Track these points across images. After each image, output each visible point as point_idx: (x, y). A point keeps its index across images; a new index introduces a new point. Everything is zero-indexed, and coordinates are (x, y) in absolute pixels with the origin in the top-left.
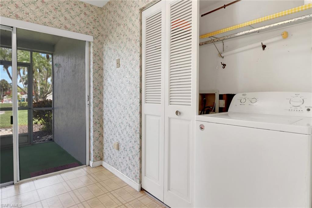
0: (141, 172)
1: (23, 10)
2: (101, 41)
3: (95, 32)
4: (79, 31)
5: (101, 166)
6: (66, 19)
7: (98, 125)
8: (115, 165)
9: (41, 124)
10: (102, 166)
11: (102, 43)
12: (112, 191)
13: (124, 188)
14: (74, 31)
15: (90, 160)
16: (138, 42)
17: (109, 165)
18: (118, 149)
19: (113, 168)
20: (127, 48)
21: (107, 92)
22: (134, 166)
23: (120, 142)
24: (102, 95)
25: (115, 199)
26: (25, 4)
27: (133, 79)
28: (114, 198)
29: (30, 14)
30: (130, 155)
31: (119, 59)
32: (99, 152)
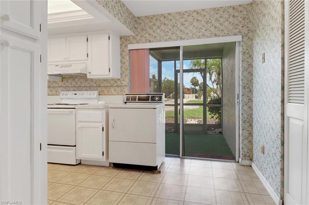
0: (283, 186)
1: (185, 32)
2: (251, 38)
3: (245, 30)
4: (228, 35)
5: (250, 167)
6: (215, 27)
7: (248, 124)
8: (261, 169)
9: (217, 118)
10: (252, 167)
11: (252, 40)
12: (247, 193)
13: (262, 196)
14: (222, 36)
15: (239, 157)
16: (280, 29)
17: (257, 168)
18: (264, 153)
19: (259, 172)
20: (270, 39)
21: (255, 90)
22: (276, 176)
23: (265, 146)
24: (252, 94)
25: (247, 202)
26: (185, 28)
27: (275, 74)
28: (246, 199)
29: (189, 34)
30: (273, 162)
31: (264, 53)
32: (248, 151)
